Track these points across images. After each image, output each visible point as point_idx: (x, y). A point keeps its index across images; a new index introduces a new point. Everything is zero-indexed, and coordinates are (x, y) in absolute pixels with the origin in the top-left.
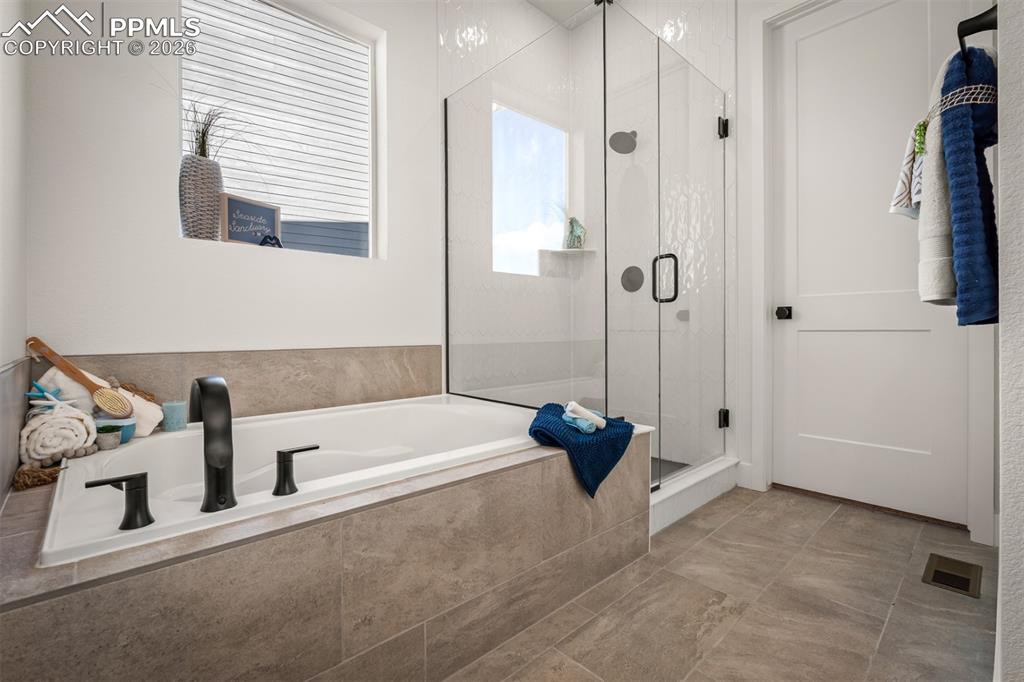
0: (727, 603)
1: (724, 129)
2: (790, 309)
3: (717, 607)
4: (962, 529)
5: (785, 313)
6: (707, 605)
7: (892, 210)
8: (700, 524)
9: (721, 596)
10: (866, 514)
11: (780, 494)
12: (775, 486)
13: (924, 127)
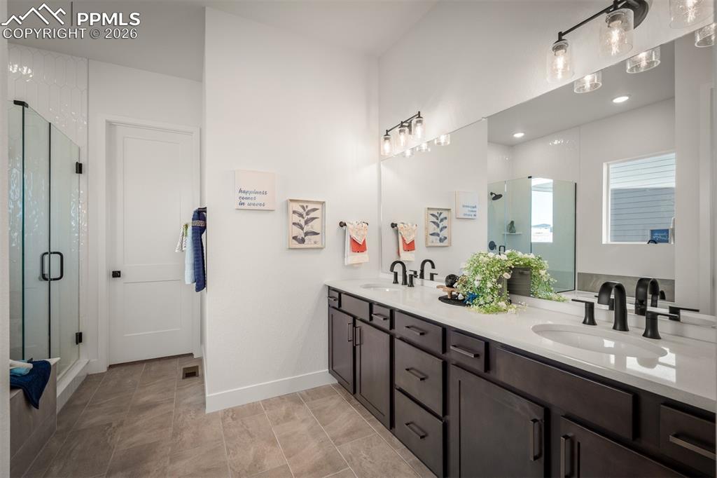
0: (114, 425)
1: (79, 168)
2: (119, 272)
3: (111, 429)
4: (191, 354)
5: (116, 274)
6: (105, 431)
7: (177, 251)
8: (78, 402)
9: (110, 425)
10: (157, 362)
11: (114, 369)
12: (111, 367)
13: (187, 226)
